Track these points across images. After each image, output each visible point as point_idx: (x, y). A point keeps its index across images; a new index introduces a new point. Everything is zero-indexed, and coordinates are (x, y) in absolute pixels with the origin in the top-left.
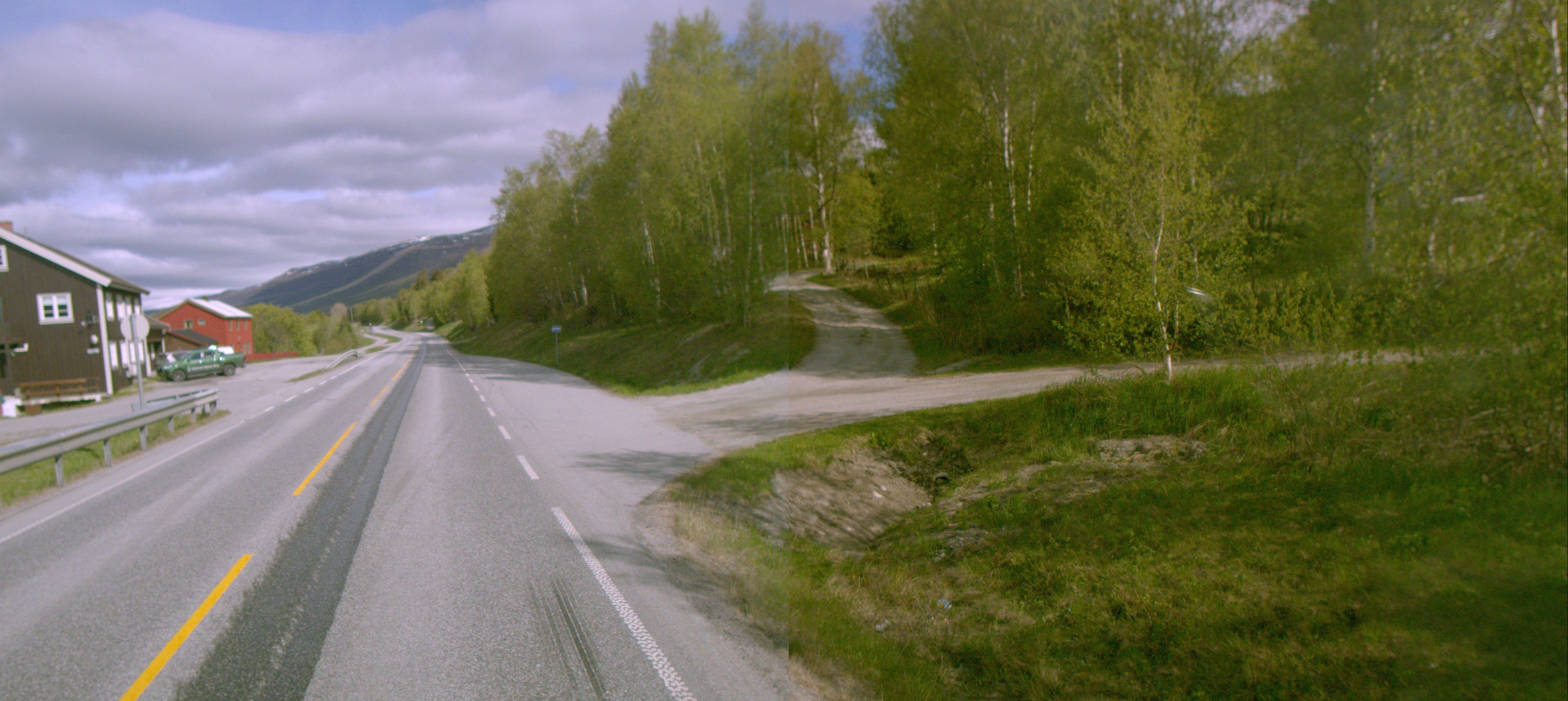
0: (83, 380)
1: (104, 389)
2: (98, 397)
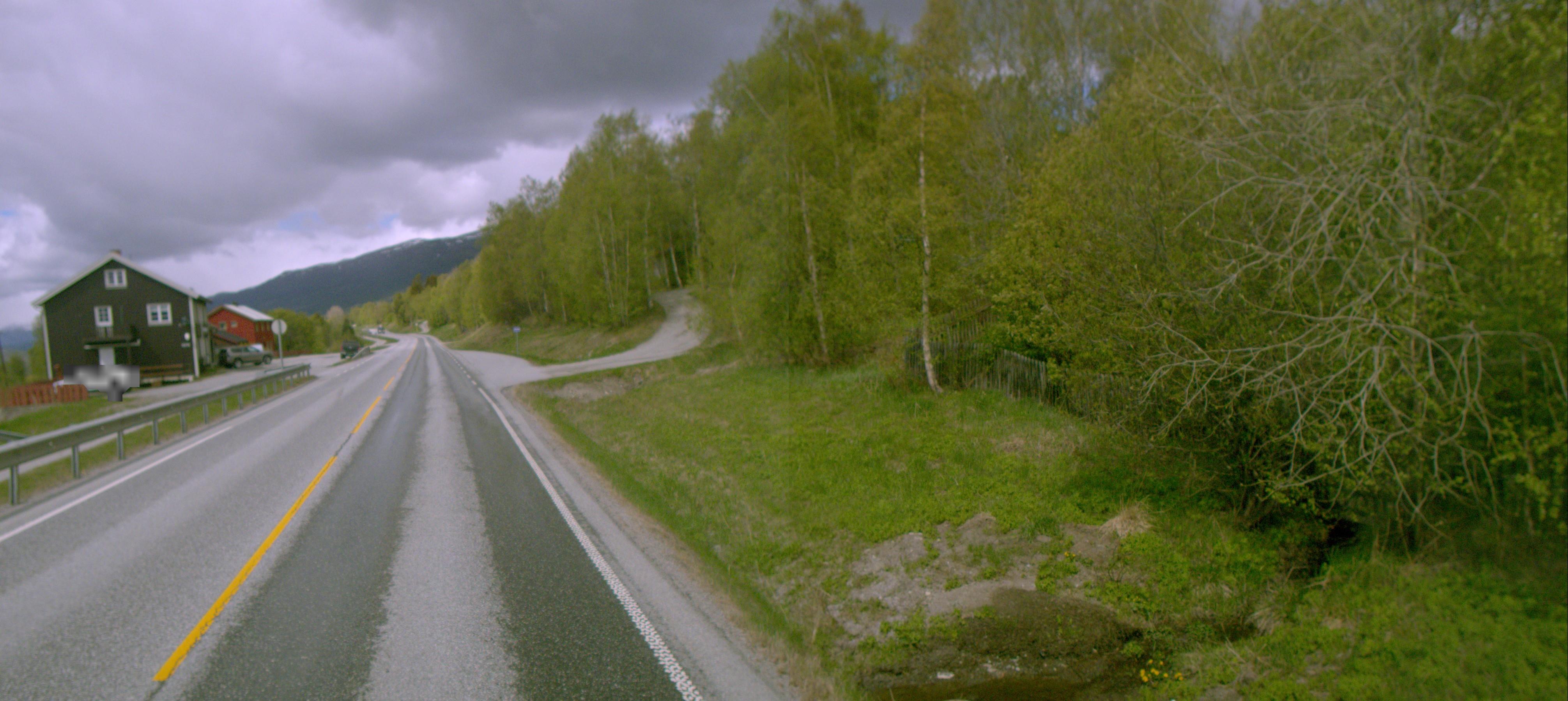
0: (181, 366)
1: (193, 372)
2: (190, 378)
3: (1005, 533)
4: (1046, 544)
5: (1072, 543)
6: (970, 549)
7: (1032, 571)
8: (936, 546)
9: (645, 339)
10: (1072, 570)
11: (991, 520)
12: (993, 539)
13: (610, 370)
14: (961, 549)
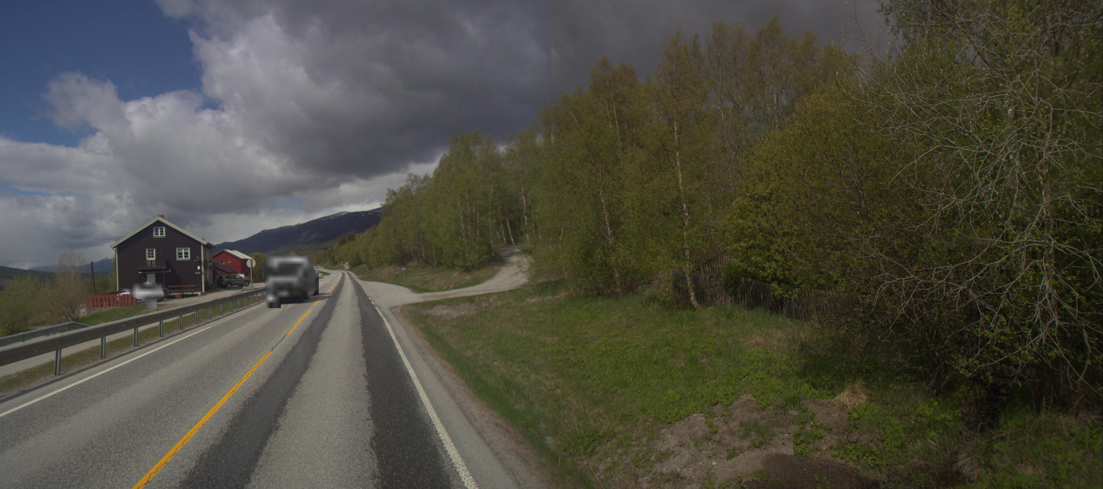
0: (193, 286)
1: (201, 290)
2: (199, 293)
3: (763, 410)
4: (796, 416)
5: (814, 414)
6: (741, 425)
7: (789, 439)
8: (715, 423)
9: (490, 277)
10: (819, 436)
11: (752, 401)
12: (755, 415)
13: (464, 297)
14: (734, 425)
